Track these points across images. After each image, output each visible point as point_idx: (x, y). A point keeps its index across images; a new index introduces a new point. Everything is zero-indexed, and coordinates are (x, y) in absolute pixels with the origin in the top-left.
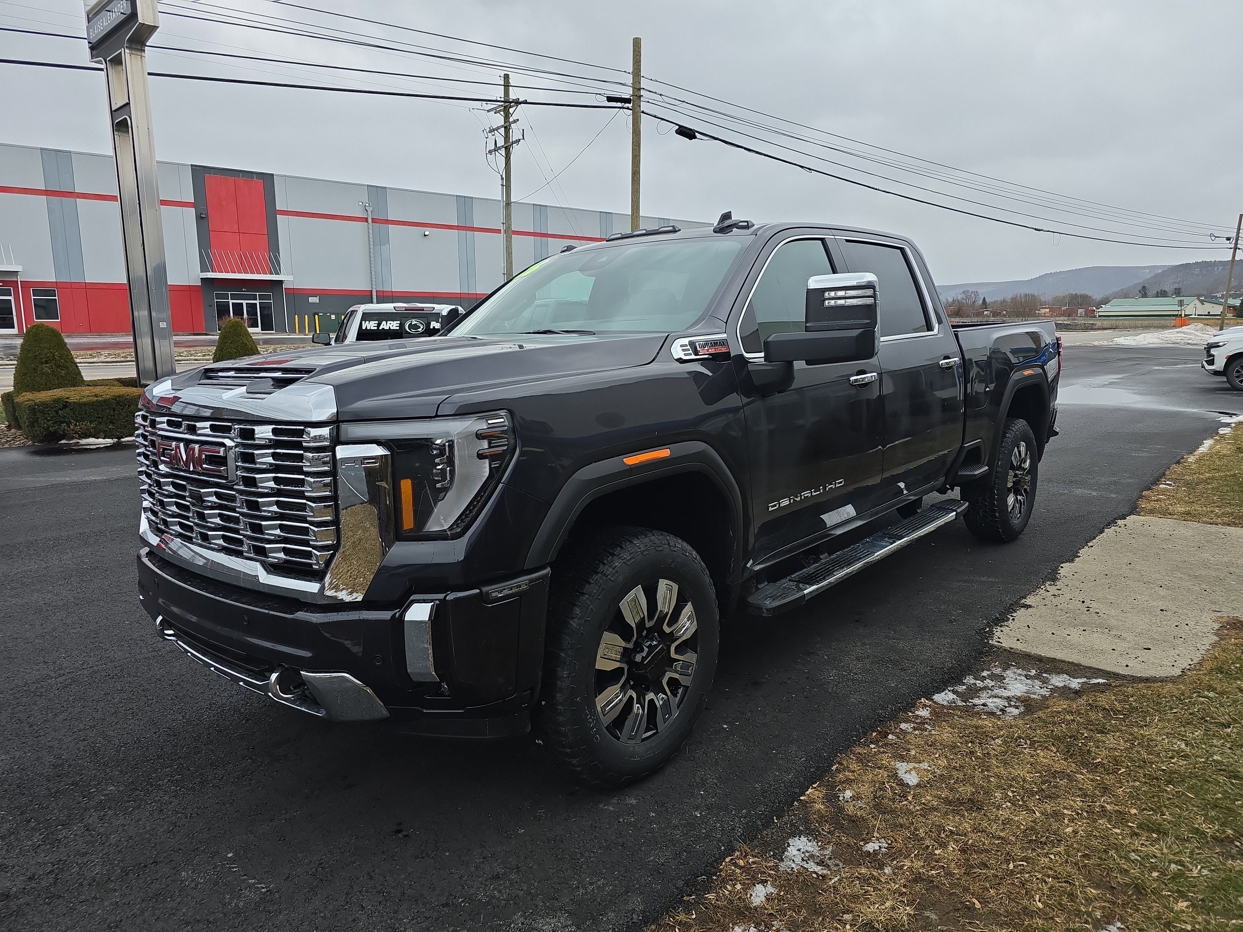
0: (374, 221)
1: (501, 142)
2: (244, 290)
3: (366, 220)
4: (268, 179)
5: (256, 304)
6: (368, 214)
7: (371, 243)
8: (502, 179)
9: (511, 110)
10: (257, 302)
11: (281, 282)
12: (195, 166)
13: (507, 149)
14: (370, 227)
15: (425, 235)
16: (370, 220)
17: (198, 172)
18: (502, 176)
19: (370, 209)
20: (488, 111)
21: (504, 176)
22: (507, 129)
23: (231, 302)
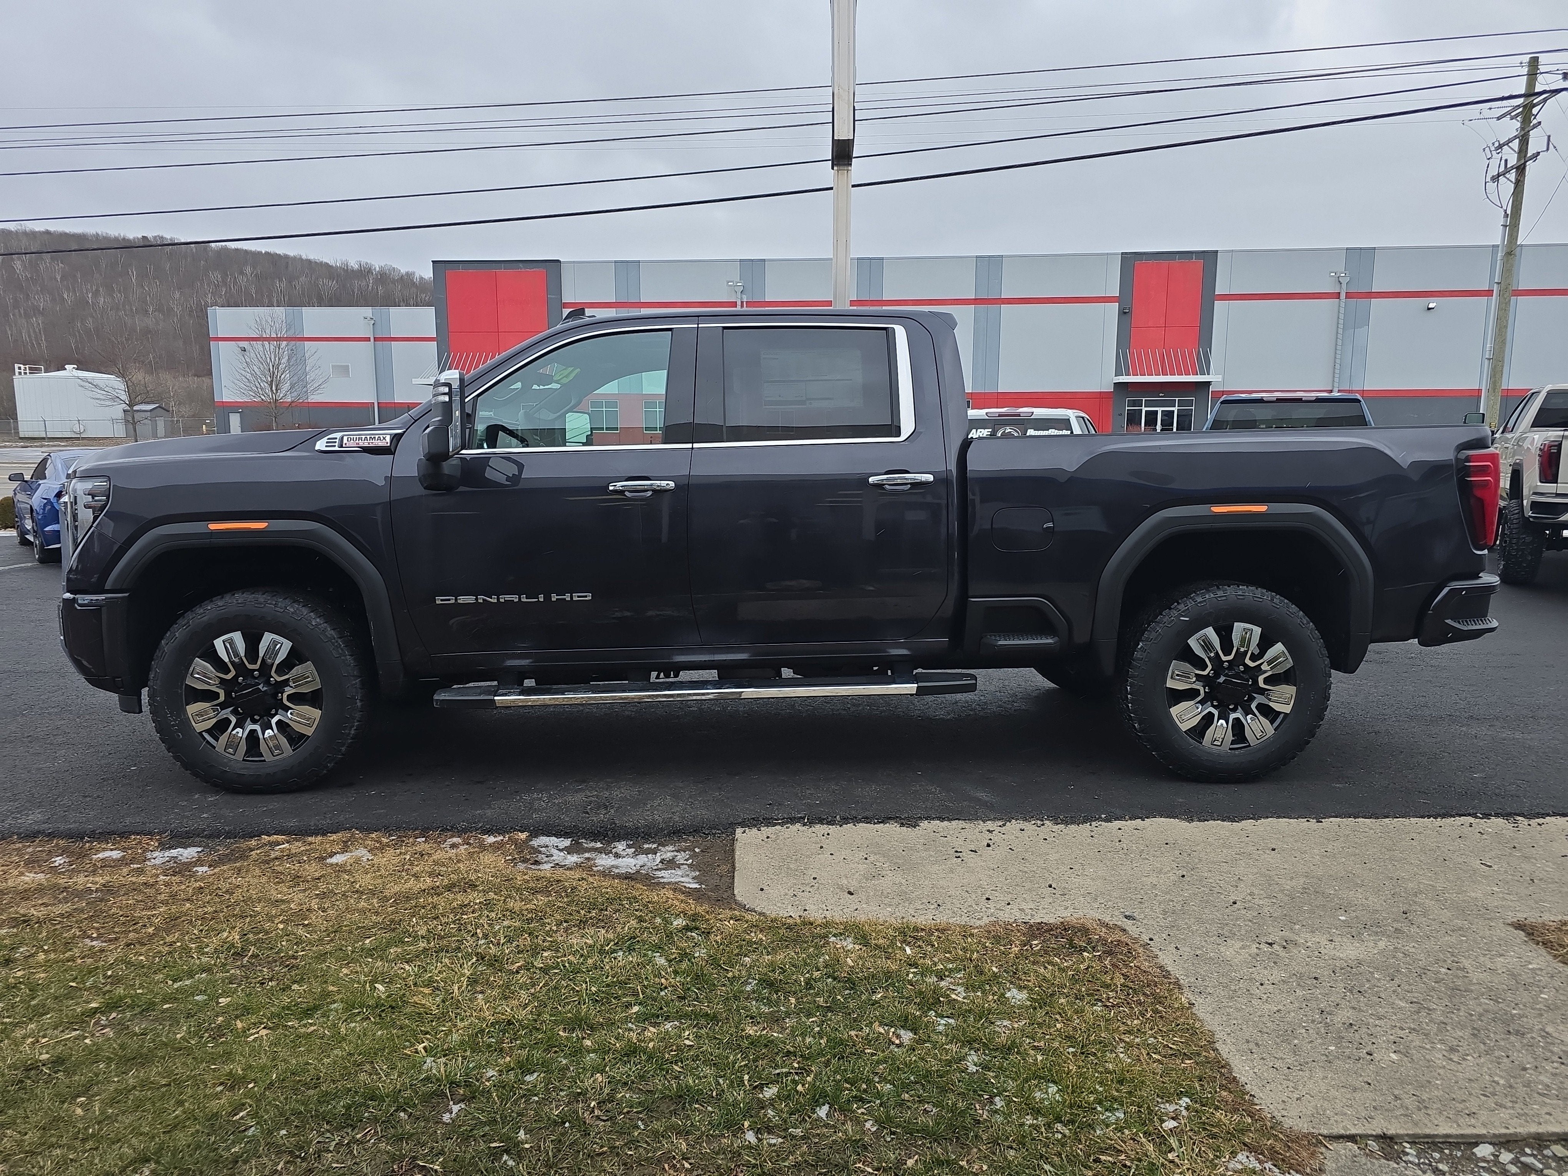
0: (1349, 295)
1: (1513, 160)
2: (1161, 395)
3: (1338, 295)
4: (1210, 258)
5: (1173, 411)
6: (1341, 287)
7: (1341, 326)
8: (1506, 215)
9: (1535, 111)
10: (1175, 409)
11: (1208, 384)
12: (1126, 253)
13: (1521, 169)
14: (1343, 305)
15: (1429, 309)
16: (1343, 296)
17: (1130, 260)
18: (1505, 211)
19: (1344, 281)
20: (1499, 118)
21: (1509, 212)
22: (1524, 140)
23: (1144, 409)
